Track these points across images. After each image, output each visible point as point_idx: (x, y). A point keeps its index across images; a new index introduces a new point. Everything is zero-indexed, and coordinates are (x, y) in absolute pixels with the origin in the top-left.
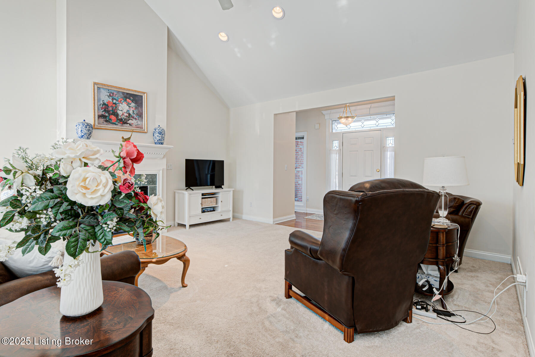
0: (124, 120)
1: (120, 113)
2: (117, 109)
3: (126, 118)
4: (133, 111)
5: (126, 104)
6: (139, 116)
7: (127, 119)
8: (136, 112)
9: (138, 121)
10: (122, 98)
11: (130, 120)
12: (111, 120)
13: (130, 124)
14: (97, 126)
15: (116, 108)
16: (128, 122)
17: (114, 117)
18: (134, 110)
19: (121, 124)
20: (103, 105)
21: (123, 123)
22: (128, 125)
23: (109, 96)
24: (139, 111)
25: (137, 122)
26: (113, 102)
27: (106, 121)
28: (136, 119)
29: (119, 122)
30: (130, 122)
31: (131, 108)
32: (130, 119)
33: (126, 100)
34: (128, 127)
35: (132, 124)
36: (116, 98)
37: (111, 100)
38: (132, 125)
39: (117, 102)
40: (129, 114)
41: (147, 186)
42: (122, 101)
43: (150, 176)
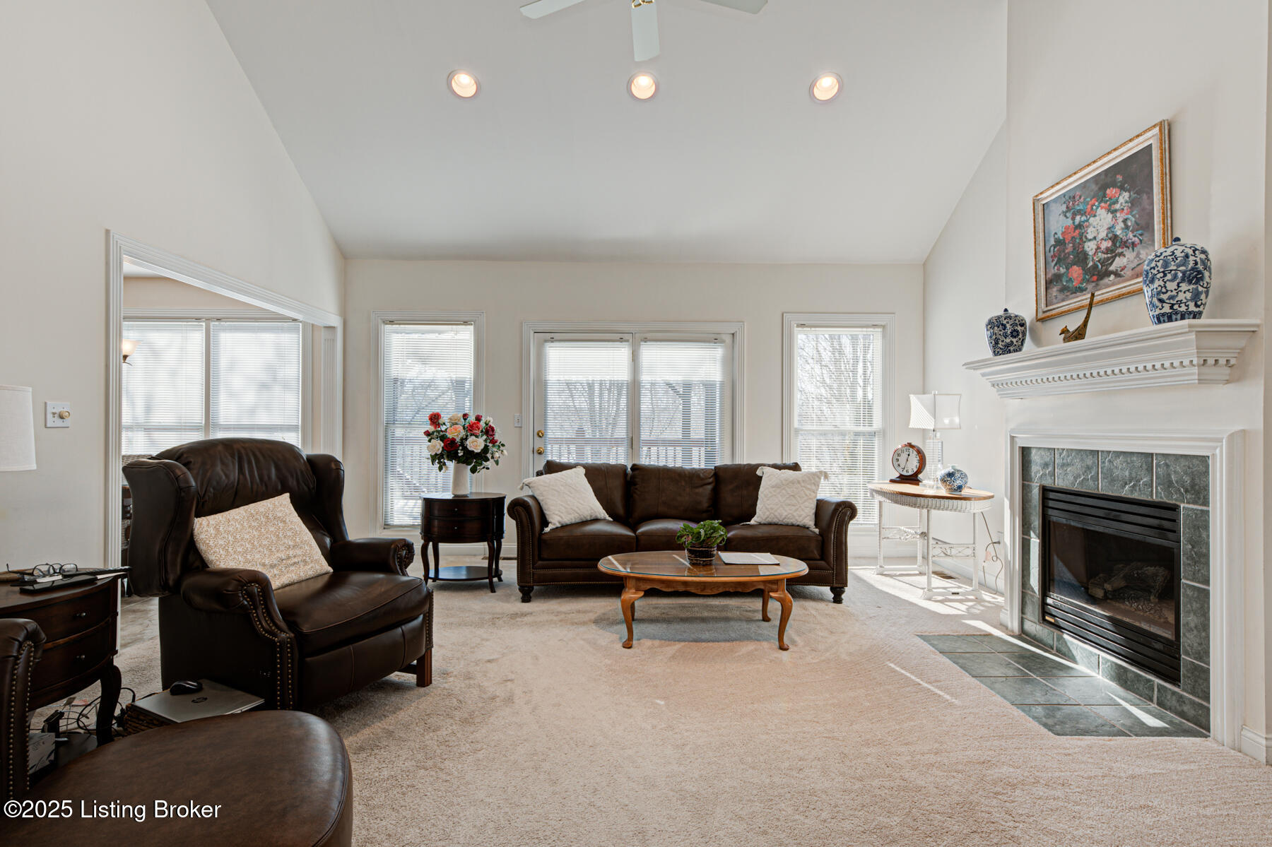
0: (1100, 266)
1: (1090, 247)
2: (1084, 239)
3: (1106, 256)
4: (1125, 221)
5: (1103, 210)
6: (1142, 228)
7: (1108, 259)
8: (1133, 219)
9: (1142, 252)
10: (1093, 197)
11: (1117, 258)
12: (1072, 282)
13: (1117, 274)
14: (1044, 312)
15: (1081, 239)
16: (1112, 268)
17: (1077, 268)
18: (1126, 217)
19: (1094, 284)
20: (1054, 248)
21: (1097, 280)
22: (1112, 277)
23: (1067, 212)
24: (1143, 209)
25: (1138, 255)
26: (1074, 223)
27: (1062, 290)
28: (1134, 245)
29: (1088, 281)
30: (1118, 263)
31: (1118, 215)
32: (1115, 256)
33: (1104, 196)
34: (1113, 284)
35: (1122, 270)
36: (1081, 207)
37: (1069, 222)
38: (1122, 273)
39: (1084, 218)
40: (1114, 238)
41: (1178, 503)
42: (1094, 207)
43: (1183, 462)
